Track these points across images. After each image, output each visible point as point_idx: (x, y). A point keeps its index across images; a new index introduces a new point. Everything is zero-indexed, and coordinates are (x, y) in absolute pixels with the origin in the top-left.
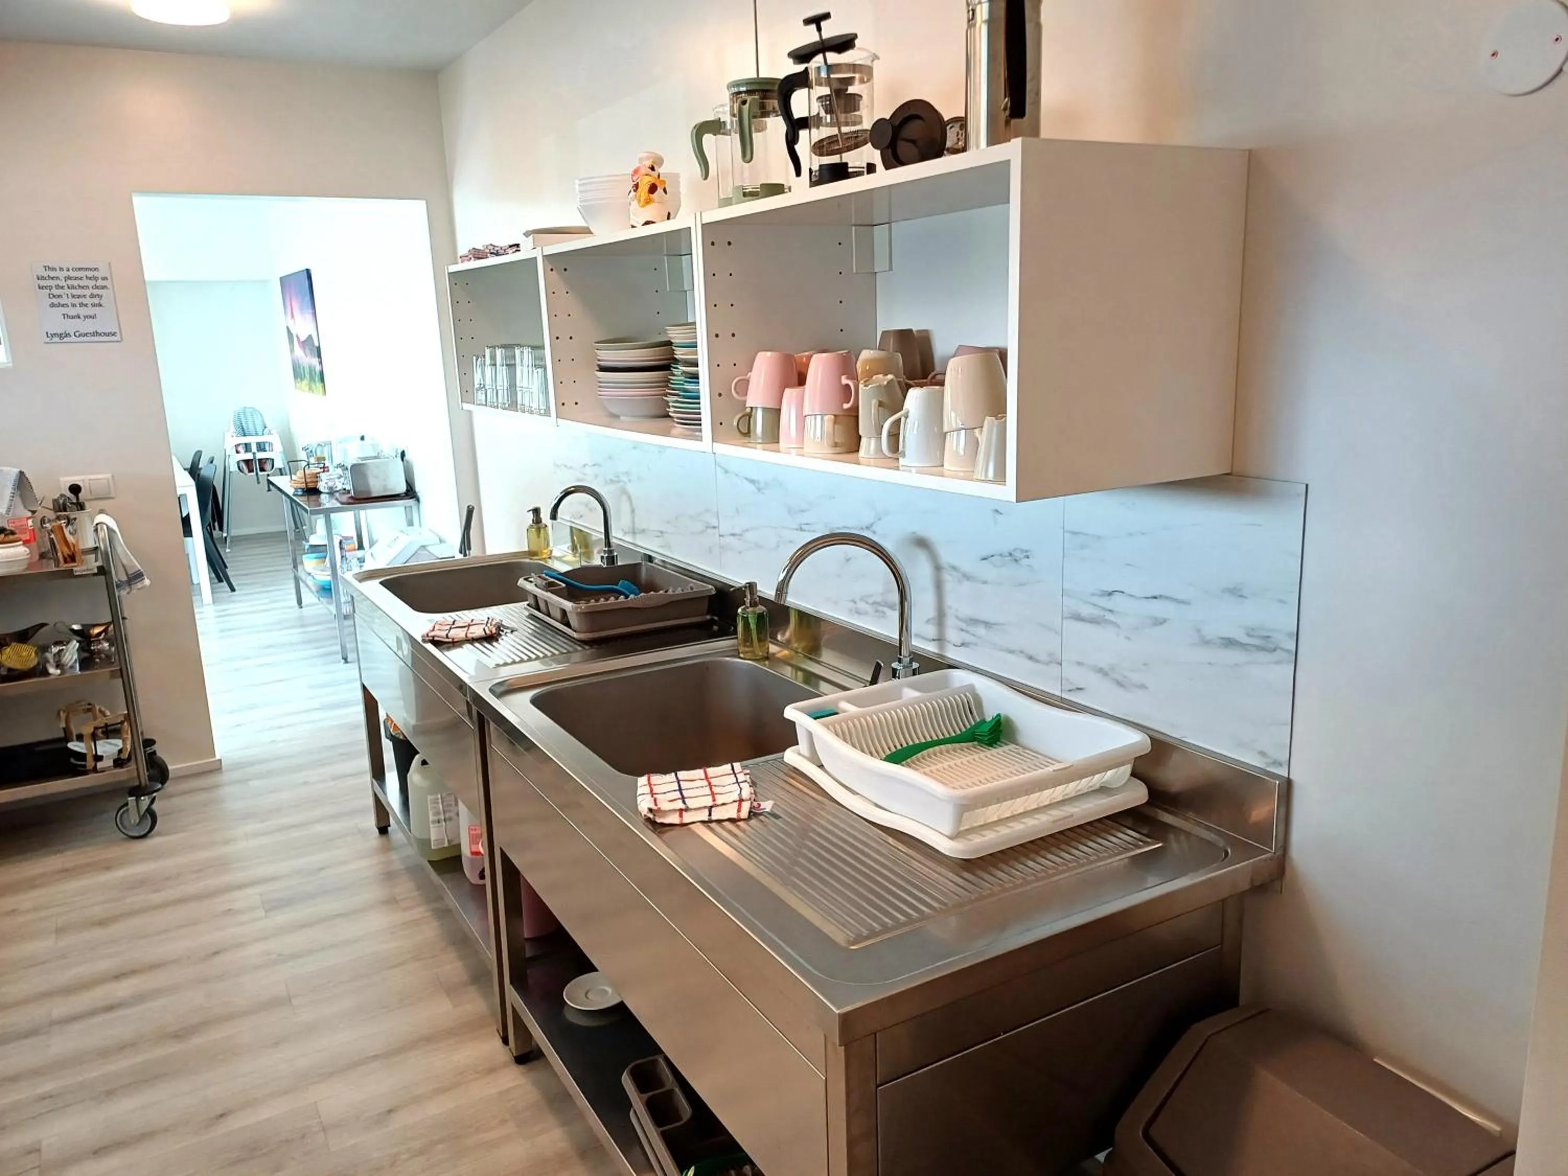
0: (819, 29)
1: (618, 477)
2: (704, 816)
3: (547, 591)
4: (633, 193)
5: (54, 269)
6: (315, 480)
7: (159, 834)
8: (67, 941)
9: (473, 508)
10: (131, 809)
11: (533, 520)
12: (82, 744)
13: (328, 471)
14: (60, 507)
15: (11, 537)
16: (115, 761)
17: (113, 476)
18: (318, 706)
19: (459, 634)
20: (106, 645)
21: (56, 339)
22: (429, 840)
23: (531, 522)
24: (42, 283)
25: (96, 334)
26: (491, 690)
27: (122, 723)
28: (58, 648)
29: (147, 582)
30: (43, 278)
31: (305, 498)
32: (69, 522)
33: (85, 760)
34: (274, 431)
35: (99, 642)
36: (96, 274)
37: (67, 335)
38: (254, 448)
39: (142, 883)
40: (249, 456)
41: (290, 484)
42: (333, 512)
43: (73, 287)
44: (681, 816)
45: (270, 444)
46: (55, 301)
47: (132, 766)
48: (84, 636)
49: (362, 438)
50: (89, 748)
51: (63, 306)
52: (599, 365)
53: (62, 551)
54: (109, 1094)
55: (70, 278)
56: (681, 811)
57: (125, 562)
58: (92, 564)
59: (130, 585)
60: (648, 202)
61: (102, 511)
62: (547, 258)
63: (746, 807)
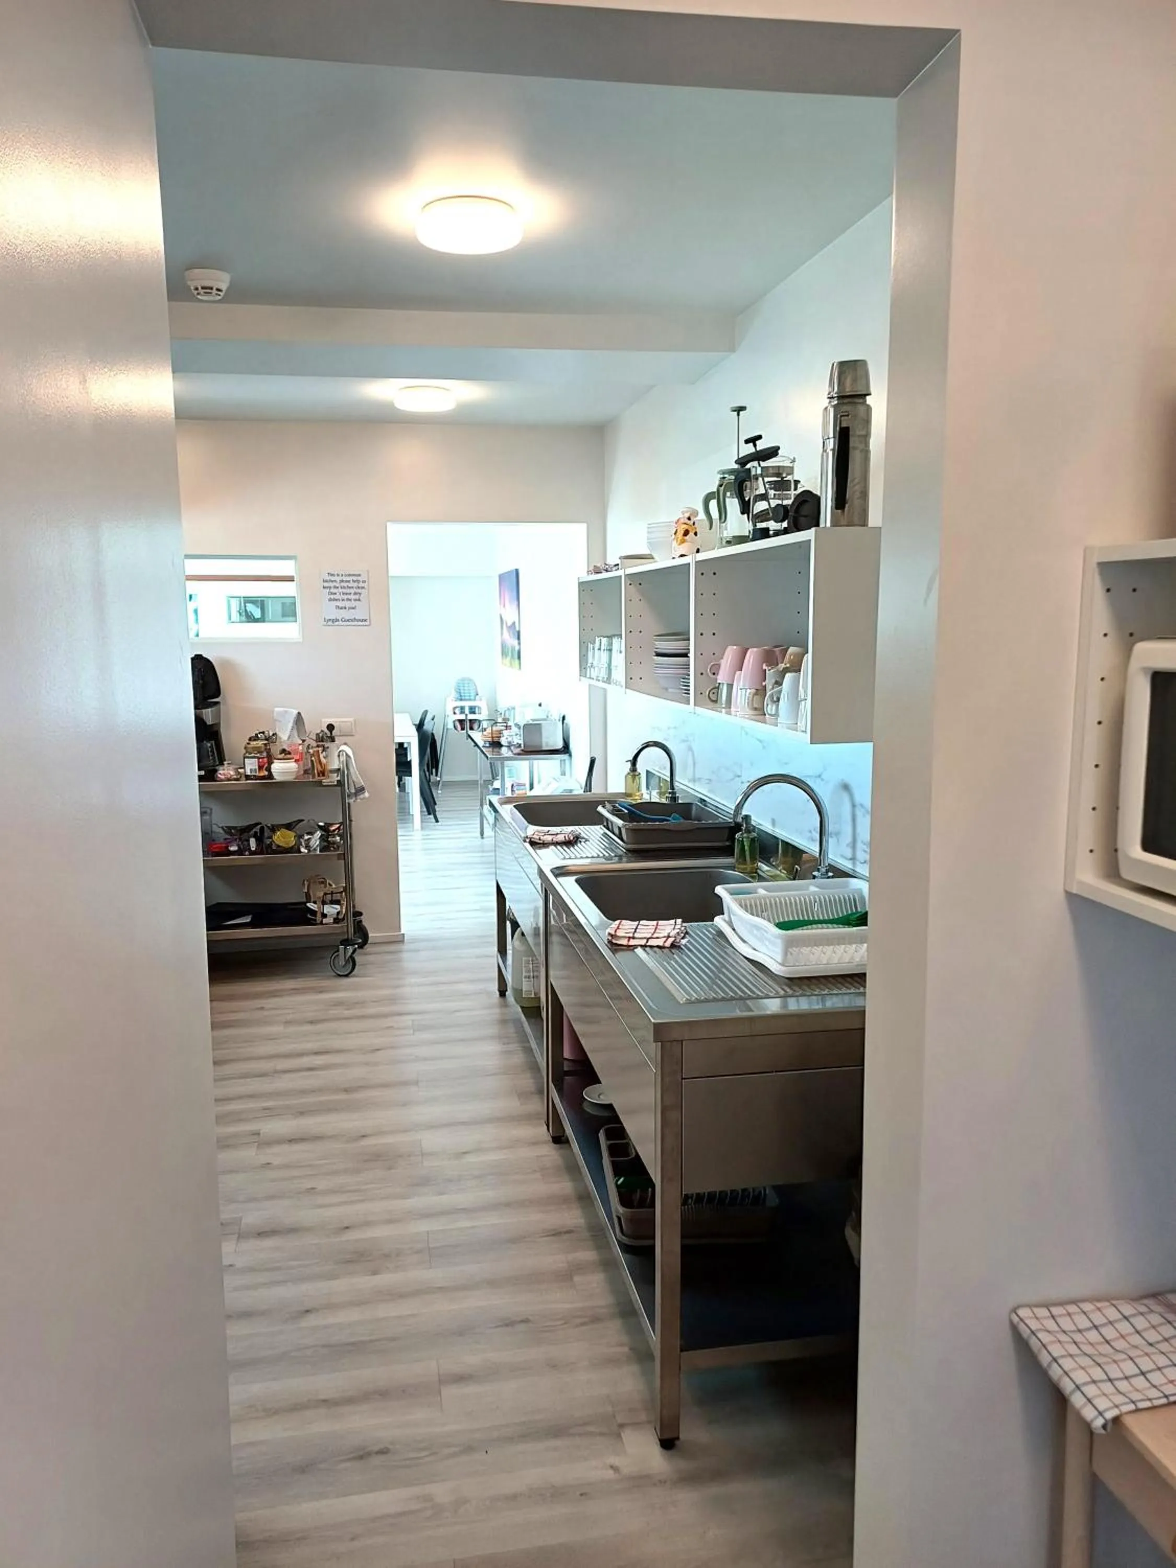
0: (755, 446)
1: (687, 737)
2: (643, 942)
3: (613, 814)
4: (673, 536)
5: (333, 575)
6: (499, 735)
7: (355, 976)
8: (292, 1029)
9: (595, 759)
10: (340, 955)
11: (630, 769)
12: (316, 906)
13: (510, 729)
14: (320, 739)
15: (289, 756)
16: (335, 919)
17: (355, 721)
18: (478, 908)
19: (548, 838)
20: (338, 838)
21: (330, 623)
22: (522, 990)
23: (628, 771)
24: (326, 584)
25: (355, 620)
26: (552, 871)
27: (341, 892)
28: (309, 837)
29: (367, 794)
30: (326, 581)
31: (491, 749)
32: (325, 749)
33: (315, 916)
34: (483, 698)
35: (334, 836)
36: (359, 578)
37: (337, 620)
38: (467, 711)
39: (339, 1003)
40: (462, 717)
41: (481, 738)
42: (507, 760)
43: (344, 587)
44: (629, 941)
45: (479, 708)
46: (332, 597)
47: (344, 924)
48: (325, 829)
49: (540, 705)
50: (319, 908)
51: (336, 600)
52: (656, 652)
53: (318, 768)
54: (302, 1113)
55: (342, 581)
56: (629, 938)
57: (355, 779)
58: (335, 778)
59: (356, 796)
60: (683, 542)
61: (345, 744)
62: (626, 576)
63: (670, 940)
